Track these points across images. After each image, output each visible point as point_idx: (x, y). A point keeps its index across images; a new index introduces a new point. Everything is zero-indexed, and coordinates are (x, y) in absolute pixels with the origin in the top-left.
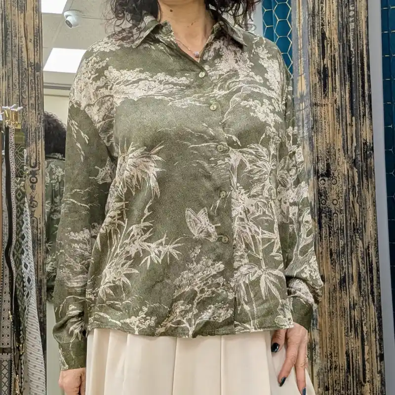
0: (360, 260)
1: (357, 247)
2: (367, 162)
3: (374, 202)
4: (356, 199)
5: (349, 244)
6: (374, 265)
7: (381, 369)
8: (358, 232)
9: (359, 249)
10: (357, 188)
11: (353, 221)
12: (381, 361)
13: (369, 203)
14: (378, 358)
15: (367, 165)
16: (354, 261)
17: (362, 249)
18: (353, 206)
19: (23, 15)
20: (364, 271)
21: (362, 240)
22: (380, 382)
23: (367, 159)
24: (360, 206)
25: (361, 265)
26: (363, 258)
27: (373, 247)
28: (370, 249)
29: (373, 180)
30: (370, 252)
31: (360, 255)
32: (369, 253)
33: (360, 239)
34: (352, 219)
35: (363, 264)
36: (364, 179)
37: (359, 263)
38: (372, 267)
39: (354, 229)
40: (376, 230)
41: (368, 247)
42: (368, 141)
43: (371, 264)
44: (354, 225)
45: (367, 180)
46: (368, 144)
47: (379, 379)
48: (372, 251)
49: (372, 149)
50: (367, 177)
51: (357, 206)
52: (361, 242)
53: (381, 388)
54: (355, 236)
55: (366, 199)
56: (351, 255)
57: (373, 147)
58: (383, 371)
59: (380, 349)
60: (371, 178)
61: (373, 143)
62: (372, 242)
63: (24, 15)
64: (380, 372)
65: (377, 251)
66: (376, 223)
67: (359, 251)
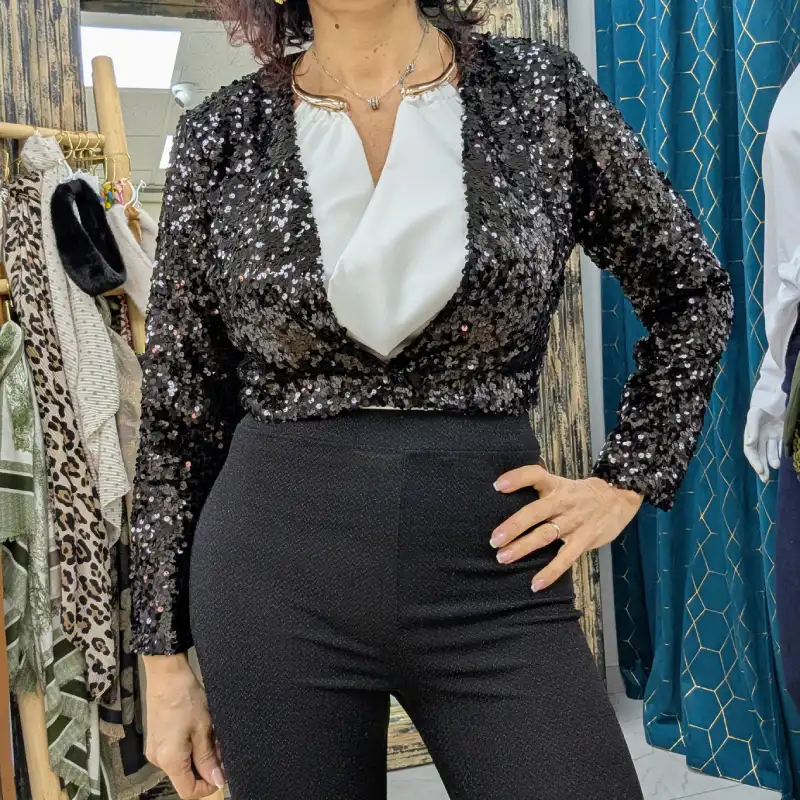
0: (564, 441)
1: (559, 422)
2: (572, 299)
3: (583, 358)
4: (556, 353)
5: (548, 417)
6: (584, 448)
7: (595, 595)
8: (560, 401)
9: (563, 425)
10: (558, 338)
11: (552, 386)
12: (594, 584)
13: (576, 359)
14: (592, 580)
15: (571, 304)
16: (555, 443)
17: (567, 426)
18: (553, 364)
19: (58, 108)
20: (570, 456)
21: (566, 411)
22: (594, 614)
23: (571, 295)
24: (563, 363)
25: (565, 447)
26: (567, 438)
27: (582, 422)
28: (578, 424)
29: (581, 326)
30: (578, 429)
31: (563, 433)
32: (576, 431)
33: (564, 411)
34: (551, 382)
35: (568, 446)
36: (568, 323)
37: (562, 445)
38: (581, 451)
39: (555, 397)
40: (587, 398)
41: (575, 422)
42: (573, 269)
43: (579, 446)
44: (554, 391)
45: (573, 325)
46: (573, 273)
47: (593, 608)
48: (581, 427)
49: (580, 281)
50: (572, 321)
51: (558, 363)
52: (564, 415)
53: (596, 620)
54: (557, 406)
55: (570, 353)
56: (551, 434)
57: (580, 278)
58: (598, 596)
59: (595, 567)
60: (578, 322)
61: (580, 273)
62: (581, 414)
63: (61, 109)
64: (594, 598)
65: (588, 428)
66: (586, 387)
67: (562, 428)
